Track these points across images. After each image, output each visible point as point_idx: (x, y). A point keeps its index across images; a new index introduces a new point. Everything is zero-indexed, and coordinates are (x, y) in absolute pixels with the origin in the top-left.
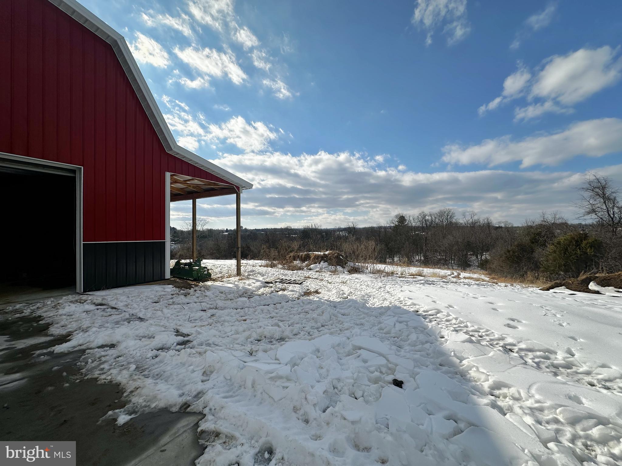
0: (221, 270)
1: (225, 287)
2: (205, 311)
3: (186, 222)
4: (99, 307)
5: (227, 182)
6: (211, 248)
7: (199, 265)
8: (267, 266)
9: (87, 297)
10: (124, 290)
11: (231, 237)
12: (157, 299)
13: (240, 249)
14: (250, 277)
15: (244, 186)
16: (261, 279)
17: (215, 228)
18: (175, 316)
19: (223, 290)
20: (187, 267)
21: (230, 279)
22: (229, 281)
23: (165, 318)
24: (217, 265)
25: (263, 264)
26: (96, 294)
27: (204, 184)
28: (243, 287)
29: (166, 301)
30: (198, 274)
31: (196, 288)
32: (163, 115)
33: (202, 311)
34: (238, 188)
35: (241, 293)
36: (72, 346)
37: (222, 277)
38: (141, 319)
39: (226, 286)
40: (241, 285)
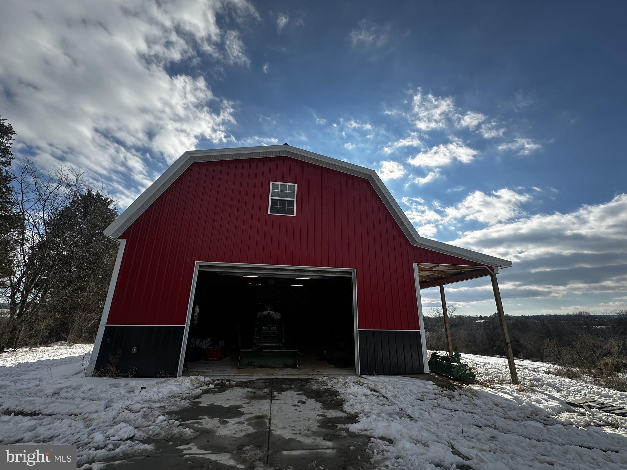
0: (486, 370)
1: (498, 396)
2: (480, 427)
3: (433, 308)
4: (374, 393)
5: (476, 264)
6: (465, 339)
7: (458, 362)
8: (559, 374)
9: (364, 381)
10: (390, 379)
11: (488, 326)
12: (420, 396)
13: (510, 345)
14: (536, 388)
15: (498, 265)
16: (557, 395)
17: (466, 314)
18: (444, 424)
19: (498, 401)
20: (445, 361)
21: (504, 386)
22: (502, 388)
23: (434, 423)
24: (480, 364)
25: (551, 370)
26: (369, 379)
27: (450, 268)
28: (528, 403)
29: (430, 401)
30: (458, 372)
31: (461, 391)
32: (404, 212)
33: (476, 426)
34: (492, 268)
35: (529, 413)
36: (360, 429)
37: (492, 382)
38: (411, 418)
39: (500, 395)
40: (525, 400)
